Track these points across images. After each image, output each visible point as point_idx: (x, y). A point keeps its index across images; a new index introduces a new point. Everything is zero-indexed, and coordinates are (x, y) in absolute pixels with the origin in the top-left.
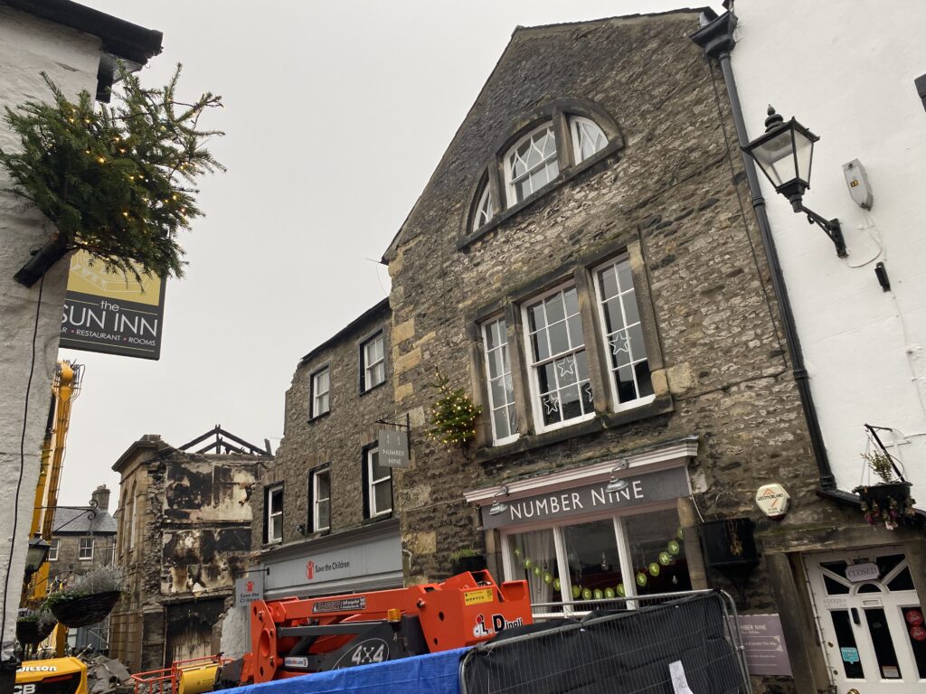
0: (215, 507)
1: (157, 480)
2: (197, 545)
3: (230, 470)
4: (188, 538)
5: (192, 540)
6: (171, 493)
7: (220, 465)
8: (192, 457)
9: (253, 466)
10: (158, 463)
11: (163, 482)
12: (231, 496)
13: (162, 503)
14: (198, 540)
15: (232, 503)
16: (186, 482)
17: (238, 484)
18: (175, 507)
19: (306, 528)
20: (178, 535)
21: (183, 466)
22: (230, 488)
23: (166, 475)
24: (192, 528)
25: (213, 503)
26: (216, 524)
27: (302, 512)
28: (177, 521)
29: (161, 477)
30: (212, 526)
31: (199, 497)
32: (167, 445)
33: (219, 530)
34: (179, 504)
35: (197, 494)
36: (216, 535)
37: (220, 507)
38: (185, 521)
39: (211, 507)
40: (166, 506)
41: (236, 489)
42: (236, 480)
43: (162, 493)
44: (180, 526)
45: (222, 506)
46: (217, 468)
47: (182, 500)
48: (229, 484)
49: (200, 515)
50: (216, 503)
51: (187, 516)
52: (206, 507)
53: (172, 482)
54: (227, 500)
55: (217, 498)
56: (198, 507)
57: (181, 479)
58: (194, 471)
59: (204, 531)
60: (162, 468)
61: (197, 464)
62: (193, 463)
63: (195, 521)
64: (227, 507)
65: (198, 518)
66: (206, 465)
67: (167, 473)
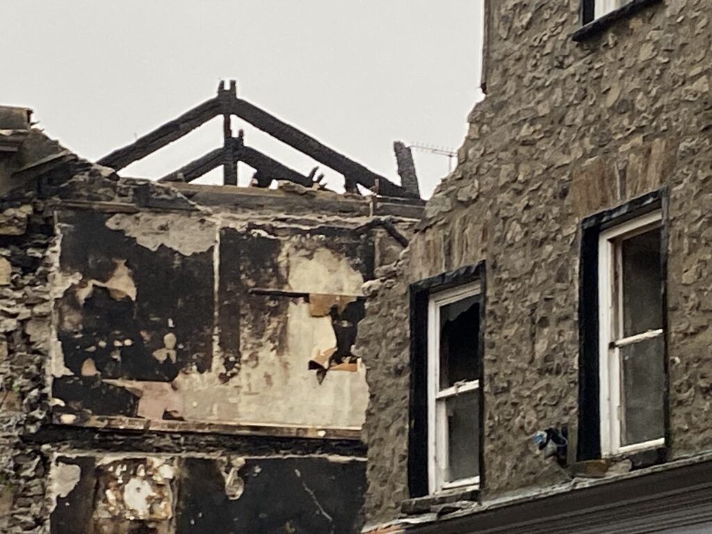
0: (224, 378)
1: (26, 271)
2: (165, 510)
3: (275, 246)
4: (134, 482)
5: (147, 490)
6: (72, 320)
7: (240, 226)
8: (143, 193)
9: (356, 233)
10: (26, 210)
11: (44, 278)
12: (281, 342)
13: (44, 354)
14: (168, 492)
15: (285, 365)
16: (123, 284)
17: (306, 297)
18: (89, 370)
19: (573, 441)
20: (101, 472)
21: (111, 224)
22: (275, 312)
23: (54, 255)
24: (150, 449)
25: (217, 363)
26: (231, 439)
27: (558, 382)
28: (94, 421)
29: (36, 262)
30: (216, 446)
31: (169, 339)
32: (55, 146)
33: (240, 461)
34: (101, 359)
35: (162, 329)
36: (229, 479)
37: (241, 380)
38: (123, 422)
39: (212, 375)
40: (56, 367)
41: (298, 315)
42: (296, 283)
43: (42, 317)
44: (107, 440)
45: (247, 376)
46: (228, 235)
47: (110, 348)
48: (275, 296)
49: (175, 402)
50: (228, 365)
51: (128, 402)
52: (195, 376)
53: (76, 279)
54: (267, 354)
55: (231, 345)
56: (168, 372)
57: (105, 272)
58: (150, 243)
59: (190, 463)
60: (40, 229)
61: (161, 220)
62: (144, 215)
63: (159, 424)
64: (268, 377)
65: (167, 415)
66: (192, 223)
67: (58, 248)
